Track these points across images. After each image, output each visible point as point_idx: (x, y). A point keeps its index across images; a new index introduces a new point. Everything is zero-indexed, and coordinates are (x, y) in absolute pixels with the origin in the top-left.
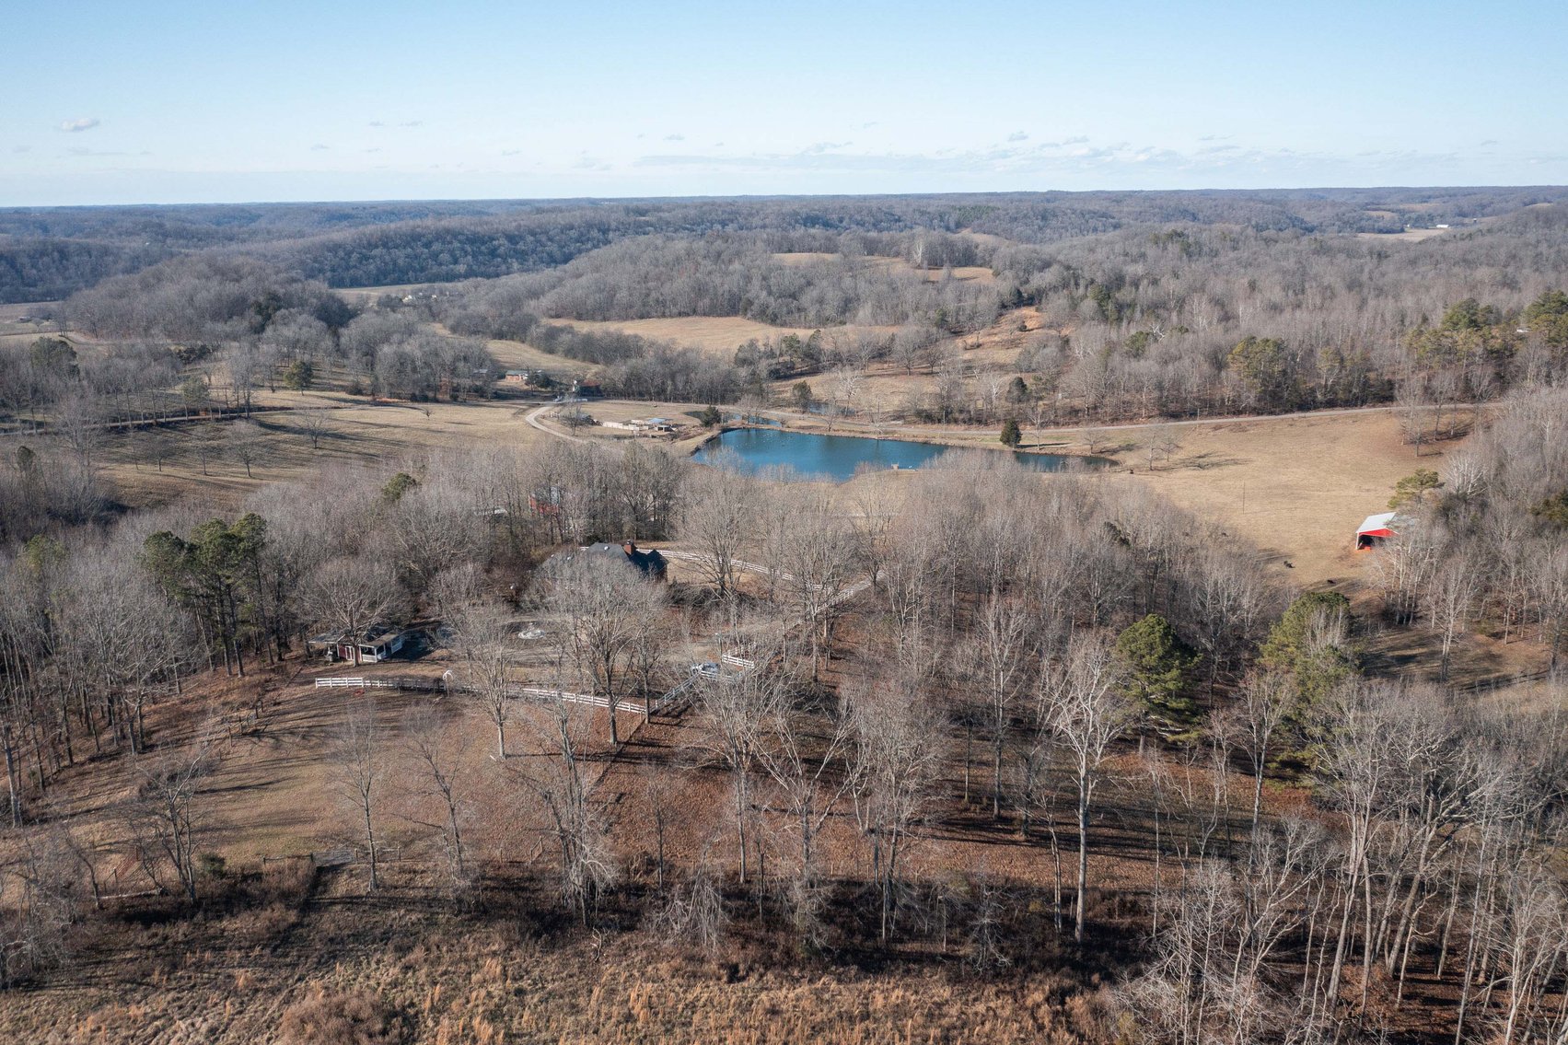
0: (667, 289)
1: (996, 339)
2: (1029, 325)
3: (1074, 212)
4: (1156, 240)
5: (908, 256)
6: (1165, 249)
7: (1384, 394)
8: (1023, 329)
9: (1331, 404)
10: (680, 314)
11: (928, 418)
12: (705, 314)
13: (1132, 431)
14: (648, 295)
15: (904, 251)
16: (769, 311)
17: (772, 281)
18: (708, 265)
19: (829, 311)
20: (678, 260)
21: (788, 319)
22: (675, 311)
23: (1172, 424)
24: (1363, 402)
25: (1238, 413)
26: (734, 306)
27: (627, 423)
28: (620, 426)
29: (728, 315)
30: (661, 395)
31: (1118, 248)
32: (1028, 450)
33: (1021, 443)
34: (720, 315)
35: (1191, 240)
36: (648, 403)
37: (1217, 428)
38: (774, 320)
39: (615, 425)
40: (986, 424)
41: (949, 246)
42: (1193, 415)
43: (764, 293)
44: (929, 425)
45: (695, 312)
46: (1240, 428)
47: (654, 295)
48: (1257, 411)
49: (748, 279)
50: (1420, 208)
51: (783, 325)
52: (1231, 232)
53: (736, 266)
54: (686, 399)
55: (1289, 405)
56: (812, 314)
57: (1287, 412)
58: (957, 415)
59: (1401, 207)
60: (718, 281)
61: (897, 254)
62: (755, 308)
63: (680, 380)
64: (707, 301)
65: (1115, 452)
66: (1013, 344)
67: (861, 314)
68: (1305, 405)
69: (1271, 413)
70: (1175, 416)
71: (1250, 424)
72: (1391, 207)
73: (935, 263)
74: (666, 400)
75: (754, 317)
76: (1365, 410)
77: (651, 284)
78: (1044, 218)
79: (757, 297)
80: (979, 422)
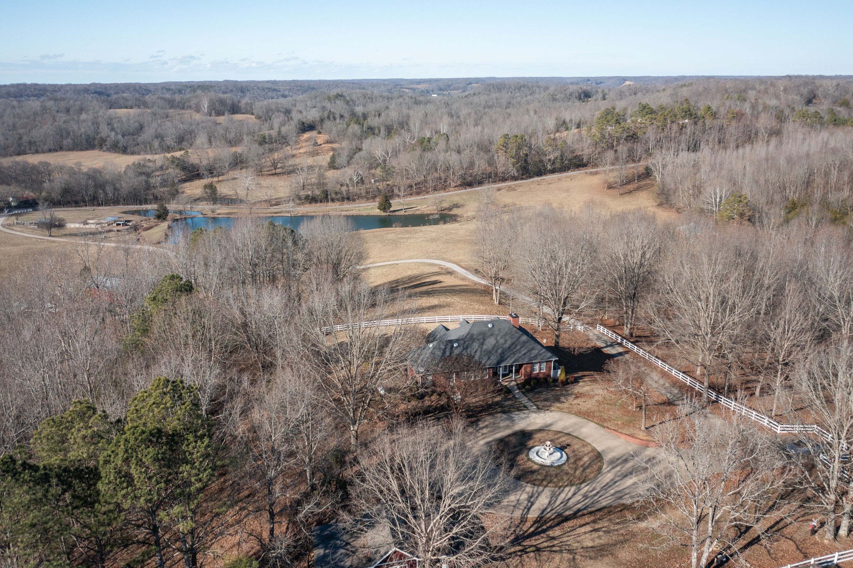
0: (34, 133)
1: (302, 151)
2: (319, 141)
3: (259, 88)
4: (329, 99)
5: (198, 110)
6: (335, 103)
7: (578, 164)
8: (316, 144)
9: (553, 171)
10: (50, 151)
11: (313, 200)
12: (69, 150)
13: (451, 195)
14: (21, 139)
15: (194, 106)
16: (120, 145)
17: (115, 125)
18: (61, 117)
19: (169, 141)
20: (35, 114)
21: (136, 149)
22: (46, 148)
23: (469, 190)
24: (569, 169)
25: (504, 180)
26: (90, 143)
27: (85, 223)
28: (82, 226)
29: (87, 149)
30: (94, 201)
31: (309, 103)
32: (397, 213)
33: (391, 209)
34: (81, 150)
35: (348, 98)
36: (88, 208)
37: (499, 189)
38: (124, 151)
39: (77, 225)
40: (354, 200)
41: (222, 102)
42: (480, 183)
43: (113, 133)
44: (313, 205)
45: (61, 149)
46: (510, 189)
47: (25, 138)
48: (515, 178)
49: (96, 124)
50: (422, 87)
51: (133, 153)
52: (367, 94)
53: (84, 116)
54: (116, 202)
55: (532, 173)
56: (156, 144)
57: (530, 177)
58: (334, 196)
59: (412, 86)
60: (75, 127)
61: (190, 107)
62: (108, 143)
63: (109, 189)
64: (69, 140)
65: (450, 209)
66: (314, 154)
67: (199, 141)
68: (540, 173)
69: (522, 179)
70: (470, 185)
71: (516, 186)
72: (407, 86)
73: (219, 113)
74: (99, 205)
75: (108, 150)
76: (570, 173)
77: (21, 131)
78: (242, 92)
79: (108, 136)
80: (348, 199)
